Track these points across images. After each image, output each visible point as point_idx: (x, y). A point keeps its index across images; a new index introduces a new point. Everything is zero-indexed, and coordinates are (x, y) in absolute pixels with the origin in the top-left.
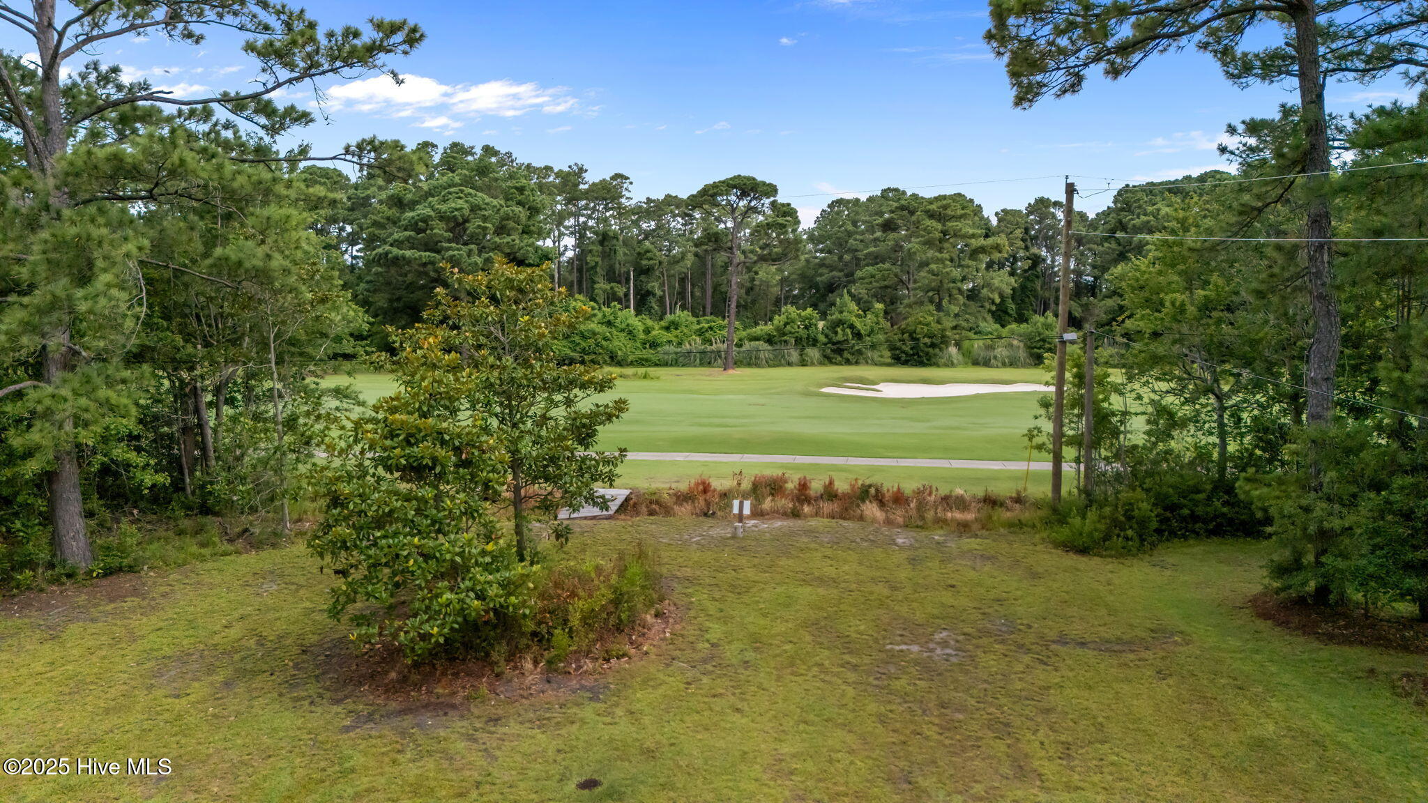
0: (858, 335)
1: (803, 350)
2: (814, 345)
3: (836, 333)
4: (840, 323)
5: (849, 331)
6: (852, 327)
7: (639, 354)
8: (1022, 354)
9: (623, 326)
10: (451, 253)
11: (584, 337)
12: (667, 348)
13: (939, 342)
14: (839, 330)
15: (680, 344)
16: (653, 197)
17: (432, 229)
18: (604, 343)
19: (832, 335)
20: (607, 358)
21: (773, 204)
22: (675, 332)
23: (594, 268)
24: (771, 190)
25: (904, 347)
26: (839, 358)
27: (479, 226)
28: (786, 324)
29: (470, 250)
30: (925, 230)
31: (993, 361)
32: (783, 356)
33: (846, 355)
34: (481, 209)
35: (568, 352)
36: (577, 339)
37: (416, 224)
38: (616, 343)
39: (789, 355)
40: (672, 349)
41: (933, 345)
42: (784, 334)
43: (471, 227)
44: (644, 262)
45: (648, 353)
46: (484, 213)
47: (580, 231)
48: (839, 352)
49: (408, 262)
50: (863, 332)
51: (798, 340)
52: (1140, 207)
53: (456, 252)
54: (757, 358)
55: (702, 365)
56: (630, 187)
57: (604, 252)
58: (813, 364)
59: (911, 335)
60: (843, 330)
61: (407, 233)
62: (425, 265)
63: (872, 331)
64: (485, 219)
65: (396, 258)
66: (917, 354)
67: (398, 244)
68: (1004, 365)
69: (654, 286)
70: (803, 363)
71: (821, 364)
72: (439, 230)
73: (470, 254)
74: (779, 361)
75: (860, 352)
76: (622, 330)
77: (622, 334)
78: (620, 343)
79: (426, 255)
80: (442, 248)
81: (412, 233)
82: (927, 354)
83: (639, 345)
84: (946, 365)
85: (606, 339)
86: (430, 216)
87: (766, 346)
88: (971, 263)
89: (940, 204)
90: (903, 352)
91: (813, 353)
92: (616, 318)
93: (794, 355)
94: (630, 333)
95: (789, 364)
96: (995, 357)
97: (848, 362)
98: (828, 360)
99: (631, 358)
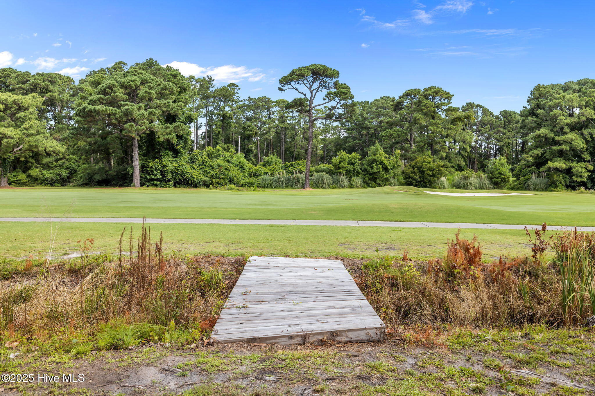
0: (386, 169)
1: (351, 177)
2: (357, 176)
3: (372, 168)
4: (374, 161)
5: (380, 166)
6: (382, 163)
7: (247, 180)
8: (487, 182)
9: (237, 163)
10: (126, 107)
11: (212, 168)
12: (265, 176)
13: (436, 174)
14: (374, 165)
15: (272, 174)
16: (252, 97)
17: (115, 93)
18: (225, 171)
19: (369, 169)
20: (227, 181)
21: (336, 83)
22: (269, 168)
23: (217, 135)
24: (335, 74)
25: (415, 176)
26: (374, 184)
27: (146, 92)
28: (340, 162)
29: (140, 107)
30: (425, 106)
31: (469, 186)
32: (339, 182)
33: (378, 181)
34: (147, 83)
35: (203, 177)
36: (208, 169)
37: (105, 90)
38: (233, 173)
39: (343, 181)
40: (268, 177)
41: (433, 176)
42: (339, 168)
43: (141, 93)
44: (247, 133)
45: (253, 180)
46: (150, 84)
47: (209, 115)
48: (374, 179)
49: (98, 112)
50: (389, 167)
51: (348, 172)
52: (551, 96)
53: (130, 107)
54: (323, 183)
55: (287, 187)
56: (239, 91)
57: (223, 126)
58: (357, 187)
59: (419, 169)
60: (377, 165)
61: (99, 96)
62: (109, 115)
63: (394, 167)
64: (150, 88)
65: (90, 111)
66: (423, 181)
67: (93, 102)
68: (476, 188)
69: (252, 146)
70: (351, 186)
71: (362, 187)
72: (120, 93)
73: (140, 108)
74: (337, 185)
75: (387, 180)
76: (237, 166)
77: (236, 168)
78: (234, 172)
79: (110, 109)
80: (121, 105)
81: (102, 96)
82: (430, 181)
83: (246, 175)
84: (440, 188)
85: (226, 169)
86: (114, 85)
87: (328, 176)
88: (452, 126)
89: (433, 91)
90: (414, 179)
91: (358, 180)
92: (232, 158)
93: (345, 181)
94: (241, 167)
95: (343, 187)
96: (471, 183)
97: (379, 185)
98: (366, 184)
99: (242, 182)
